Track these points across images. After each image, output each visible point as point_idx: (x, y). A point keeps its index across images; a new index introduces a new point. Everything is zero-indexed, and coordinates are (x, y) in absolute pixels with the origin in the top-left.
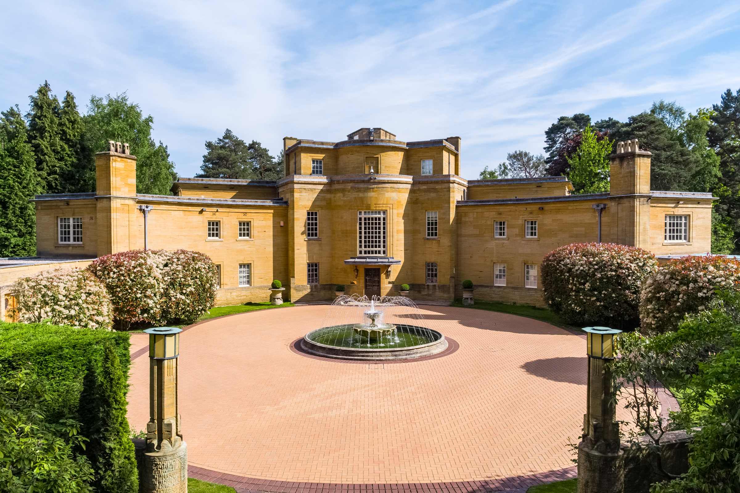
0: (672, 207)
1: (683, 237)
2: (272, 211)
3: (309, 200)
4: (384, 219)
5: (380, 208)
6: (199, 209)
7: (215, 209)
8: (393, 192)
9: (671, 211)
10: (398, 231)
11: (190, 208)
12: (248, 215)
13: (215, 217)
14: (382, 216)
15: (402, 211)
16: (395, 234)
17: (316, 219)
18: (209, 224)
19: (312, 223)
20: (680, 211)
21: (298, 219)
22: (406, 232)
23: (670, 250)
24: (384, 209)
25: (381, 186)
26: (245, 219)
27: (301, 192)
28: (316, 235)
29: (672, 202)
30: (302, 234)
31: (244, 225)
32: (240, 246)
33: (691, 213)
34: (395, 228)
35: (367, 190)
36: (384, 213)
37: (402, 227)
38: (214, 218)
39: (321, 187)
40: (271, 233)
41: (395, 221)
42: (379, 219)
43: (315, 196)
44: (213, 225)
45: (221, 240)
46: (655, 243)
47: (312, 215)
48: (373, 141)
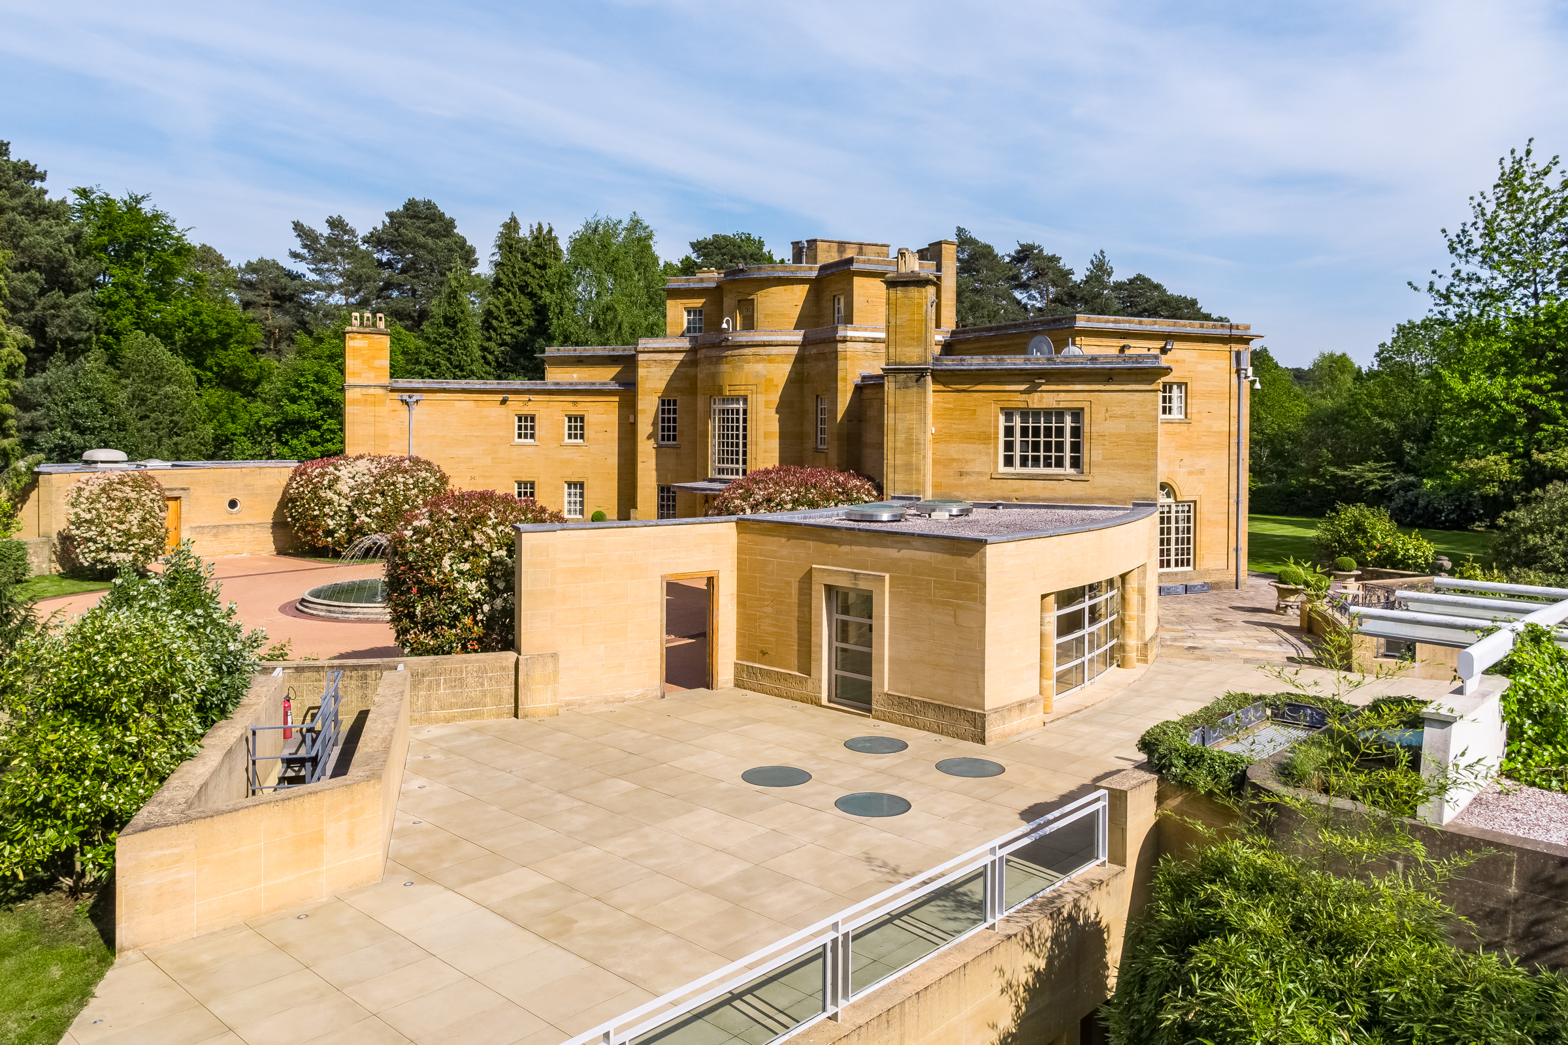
0: (1022, 392)
1: (1067, 462)
2: (617, 399)
3: (661, 379)
4: (745, 412)
5: (737, 393)
6: (500, 397)
7: (526, 397)
8: (758, 362)
9: (1019, 401)
10: (767, 435)
11: (485, 397)
12: (580, 405)
13: (526, 408)
14: (741, 406)
15: (775, 397)
16: (761, 440)
17: (675, 411)
18: (520, 420)
19: (669, 419)
20: (1047, 398)
21: (644, 411)
22: (783, 436)
23: (1016, 491)
24: (742, 393)
25: (737, 352)
26: (575, 411)
27: (649, 366)
28: (674, 439)
29: (1022, 378)
30: (649, 438)
31: (576, 421)
32: (567, 454)
33: (1085, 405)
34: (762, 429)
35: (720, 360)
36: (745, 400)
37: (775, 427)
38: (526, 410)
39: (680, 357)
40: (616, 435)
41: (761, 415)
42: (738, 411)
43: (671, 372)
44: (526, 421)
45: (537, 443)
46: (967, 473)
47: (667, 403)
48: (742, 271)
